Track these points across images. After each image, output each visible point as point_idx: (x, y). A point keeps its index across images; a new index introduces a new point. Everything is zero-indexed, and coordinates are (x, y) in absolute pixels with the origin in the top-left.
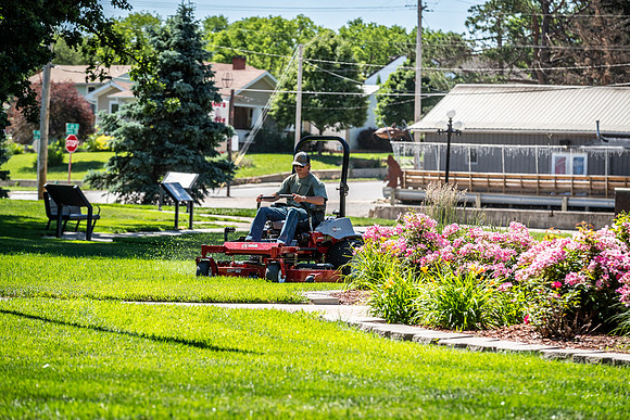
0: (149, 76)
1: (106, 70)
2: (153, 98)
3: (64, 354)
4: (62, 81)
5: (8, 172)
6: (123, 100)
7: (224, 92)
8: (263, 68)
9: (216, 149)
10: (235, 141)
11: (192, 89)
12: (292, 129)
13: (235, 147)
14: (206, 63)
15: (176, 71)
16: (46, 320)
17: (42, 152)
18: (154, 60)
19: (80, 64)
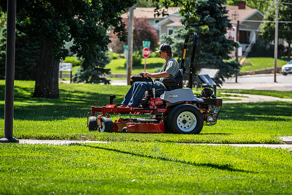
0: (190, 13)
1: (166, 10)
2: (193, 26)
3: (144, 174)
4: (140, 17)
5: (110, 70)
6: (176, 27)
7: (234, 22)
8: (256, 8)
9: (229, 55)
10: (240, 50)
11: (215, 20)
12: (273, 43)
13: (240, 54)
14: (223, 6)
15: (206, 10)
16: (133, 154)
17: (129, 58)
18: (193, 4)
19: (151, 7)
